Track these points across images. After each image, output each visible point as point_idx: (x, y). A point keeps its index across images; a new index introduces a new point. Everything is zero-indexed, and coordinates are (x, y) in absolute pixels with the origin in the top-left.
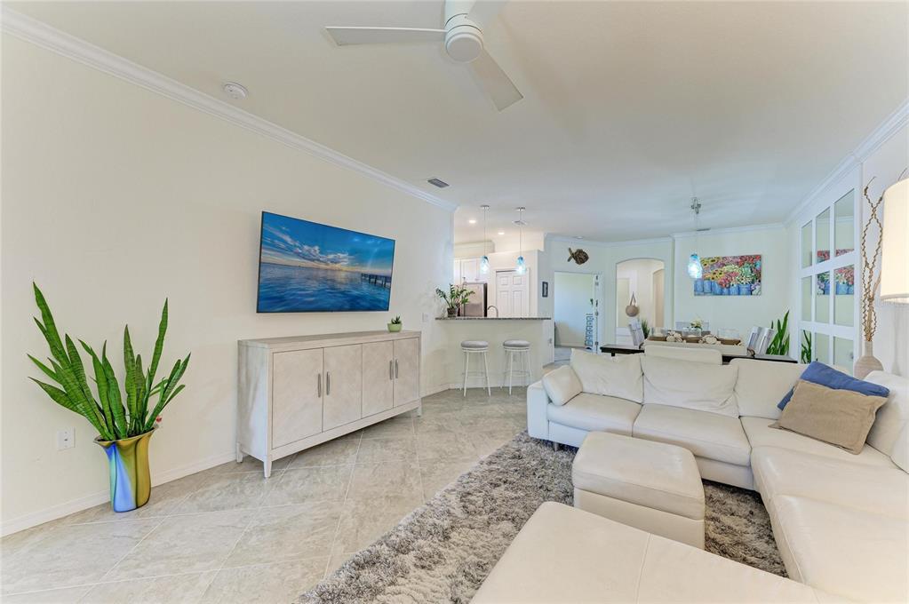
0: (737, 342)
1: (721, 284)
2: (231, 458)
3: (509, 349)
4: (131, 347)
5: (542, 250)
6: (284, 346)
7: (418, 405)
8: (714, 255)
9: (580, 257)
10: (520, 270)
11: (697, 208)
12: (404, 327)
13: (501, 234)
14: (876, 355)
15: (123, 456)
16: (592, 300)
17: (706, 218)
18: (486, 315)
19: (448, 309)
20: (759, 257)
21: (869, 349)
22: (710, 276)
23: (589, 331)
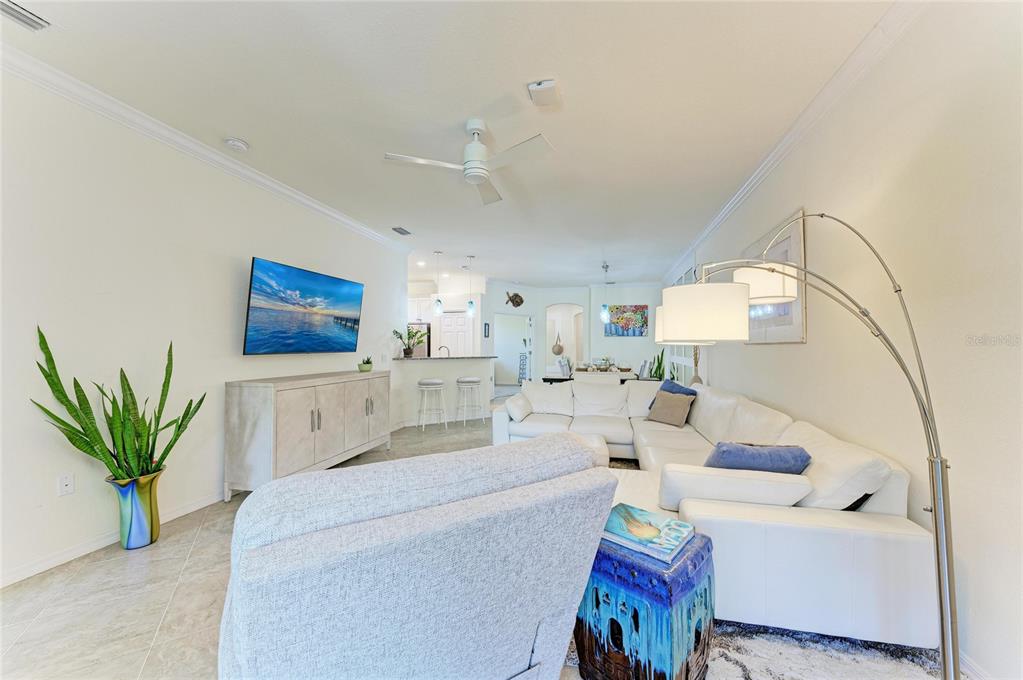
0: (629, 370)
1: (622, 327)
2: (215, 499)
3: (463, 386)
4: (130, 389)
5: (484, 292)
6: (287, 385)
7: (388, 438)
8: (618, 304)
9: (516, 300)
10: (471, 313)
11: (606, 267)
12: (376, 367)
13: (446, 275)
14: (700, 374)
15: (140, 493)
16: (525, 341)
17: (612, 274)
18: (429, 355)
19: (404, 350)
20: (646, 307)
21: (696, 371)
22: (616, 320)
23: (522, 369)
